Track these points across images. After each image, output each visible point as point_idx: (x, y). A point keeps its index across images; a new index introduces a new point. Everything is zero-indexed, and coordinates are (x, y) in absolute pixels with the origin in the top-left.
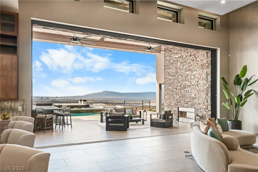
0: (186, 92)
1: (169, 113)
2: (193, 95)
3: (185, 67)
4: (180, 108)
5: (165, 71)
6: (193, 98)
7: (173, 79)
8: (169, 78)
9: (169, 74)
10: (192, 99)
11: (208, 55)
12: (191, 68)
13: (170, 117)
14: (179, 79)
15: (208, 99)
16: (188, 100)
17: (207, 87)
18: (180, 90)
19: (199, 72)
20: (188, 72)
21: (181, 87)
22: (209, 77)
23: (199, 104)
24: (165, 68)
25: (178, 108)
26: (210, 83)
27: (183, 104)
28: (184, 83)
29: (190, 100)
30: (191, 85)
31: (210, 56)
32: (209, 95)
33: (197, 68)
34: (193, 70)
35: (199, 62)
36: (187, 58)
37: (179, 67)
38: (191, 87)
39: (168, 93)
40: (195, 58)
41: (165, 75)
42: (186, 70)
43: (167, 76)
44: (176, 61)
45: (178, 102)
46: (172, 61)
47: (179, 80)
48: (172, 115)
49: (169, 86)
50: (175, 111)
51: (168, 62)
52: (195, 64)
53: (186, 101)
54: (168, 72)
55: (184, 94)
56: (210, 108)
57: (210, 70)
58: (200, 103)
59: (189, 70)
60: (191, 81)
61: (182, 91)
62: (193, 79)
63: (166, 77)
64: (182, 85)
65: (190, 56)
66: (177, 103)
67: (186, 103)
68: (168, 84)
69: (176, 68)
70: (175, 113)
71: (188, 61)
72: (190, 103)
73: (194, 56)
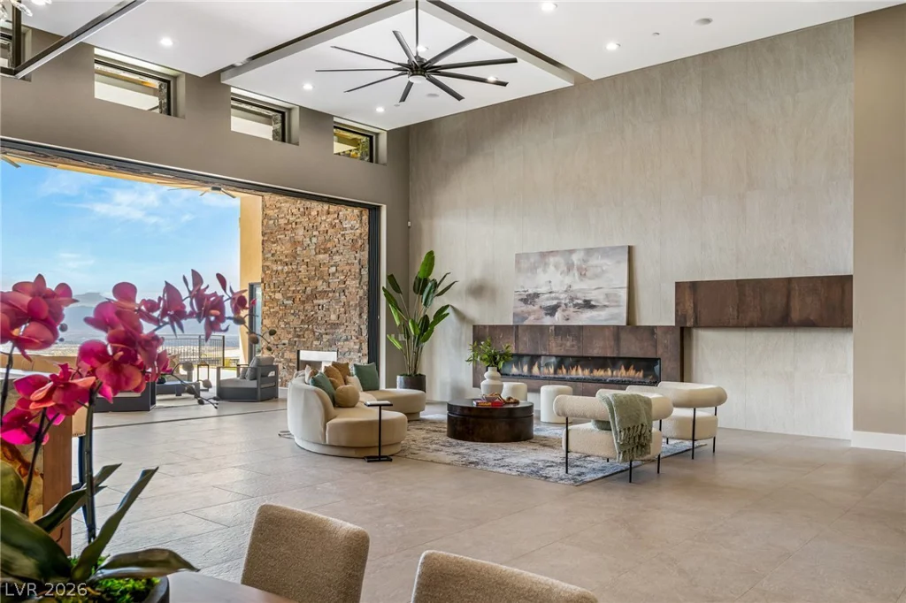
0: (316, 308)
1: (269, 363)
2: (333, 317)
3: (314, 240)
4: (301, 352)
5: (263, 248)
6: (335, 326)
7: (285, 271)
8: (275, 269)
9: (274, 259)
10: (331, 328)
11: (364, 218)
12: (329, 245)
13: (272, 374)
14: (300, 272)
15: (362, 327)
16: (323, 331)
17: (361, 297)
18: (303, 302)
19: (347, 256)
20: (321, 256)
21: (304, 296)
22: (365, 272)
23: (347, 340)
24: (266, 238)
25: (298, 352)
26: (365, 288)
27: (311, 340)
28: (313, 283)
29: (328, 331)
30: (328, 289)
31: (367, 221)
32: (365, 317)
33: (342, 248)
34: (335, 250)
35: (347, 232)
36: (319, 219)
37: (301, 240)
38: (330, 295)
39: (272, 310)
40: (337, 221)
41: (265, 259)
42: (318, 250)
43: (268, 263)
44: (294, 224)
45: (299, 336)
46: (282, 222)
47: (302, 275)
48: (276, 368)
49: (274, 292)
50: (290, 361)
51: (271, 222)
52: (339, 236)
53: (317, 334)
54: (272, 252)
55: (312, 313)
56: (367, 349)
57: (367, 256)
58: (349, 337)
59: (324, 249)
60: (330, 281)
61: (308, 307)
62: (334, 274)
63: (268, 267)
64: (308, 289)
65: (328, 213)
66: (295, 339)
67: (318, 339)
68: (272, 286)
69: (295, 243)
70: (290, 367)
71: (323, 226)
72: (325, 338)
73: (336, 216)
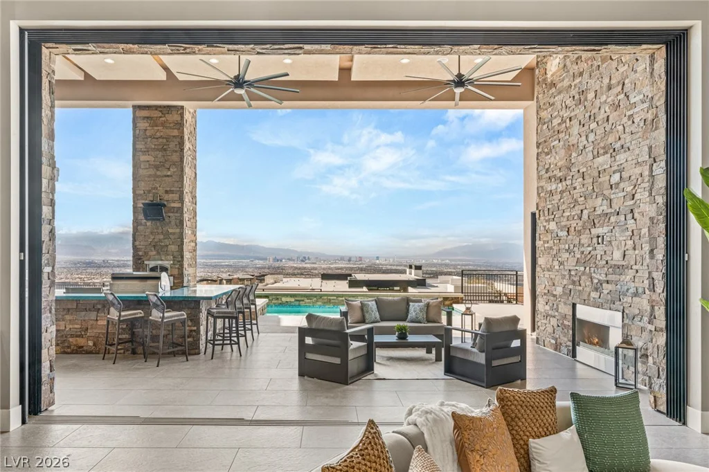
0: (595, 240)
1: (507, 328)
2: (617, 255)
3: (592, 137)
4: (579, 307)
5: (538, 163)
6: (619, 269)
7: (559, 190)
8: (549, 189)
9: (547, 175)
10: (614, 273)
11: (656, 66)
12: (611, 139)
13: (516, 343)
14: (575, 188)
15: (655, 275)
16: (603, 277)
17: (652, 219)
18: (579, 233)
19: (637, 152)
20: (600, 159)
21: (580, 223)
22: (660, 169)
23: (636, 294)
24: (540, 150)
25: (574, 306)
26: (661, 200)
27: (588, 289)
28: (590, 203)
29: (610, 277)
30: (610, 211)
31: (663, 69)
32: (660, 255)
33: (628, 138)
34: (618, 145)
35: (636, 110)
36: (597, 103)
37: (575, 142)
38: (613, 219)
39: (546, 245)
40: (622, 96)
41: (540, 178)
42: (595, 153)
43: (543, 183)
44: (568, 120)
45: (574, 283)
46: (556, 122)
47: (576, 194)
48: (521, 335)
49: (548, 221)
50: (565, 317)
51: (545, 127)
52: (625, 120)
53: (596, 281)
54: (547, 166)
55: (590, 249)
56: (663, 318)
57: (663, 138)
58: (640, 290)
59: (604, 148)
60: (612, 197)
61: (585, 239)
62: (618, 184)
63: (542, 187)
64: (585, 212)
65: (610, 88)
66: (571, 287)
67: (596, 289)
68: (546, 212)
69: (569, 148)
70: (565, 326)
71: (602, 111)
72: (607, 288)
73: (619, 88)
